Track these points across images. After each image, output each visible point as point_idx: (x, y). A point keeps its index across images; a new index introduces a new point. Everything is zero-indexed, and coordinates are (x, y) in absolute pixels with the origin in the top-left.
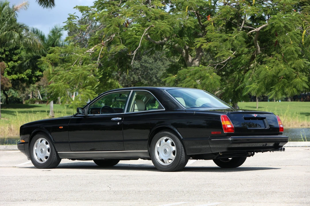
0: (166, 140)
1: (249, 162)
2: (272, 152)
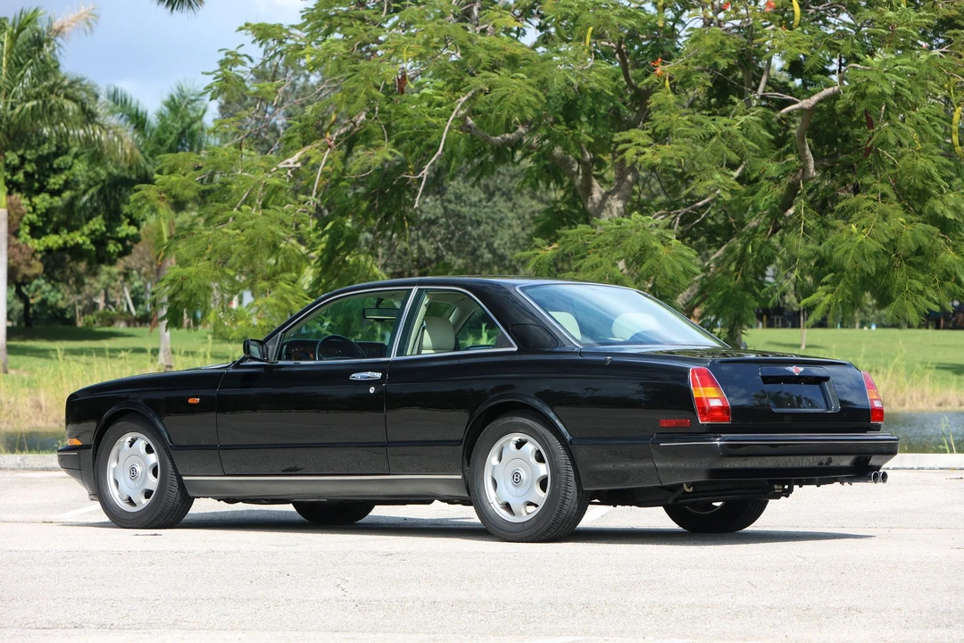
0: (520, 445)
1: (776, 514)
2: (846, 484)
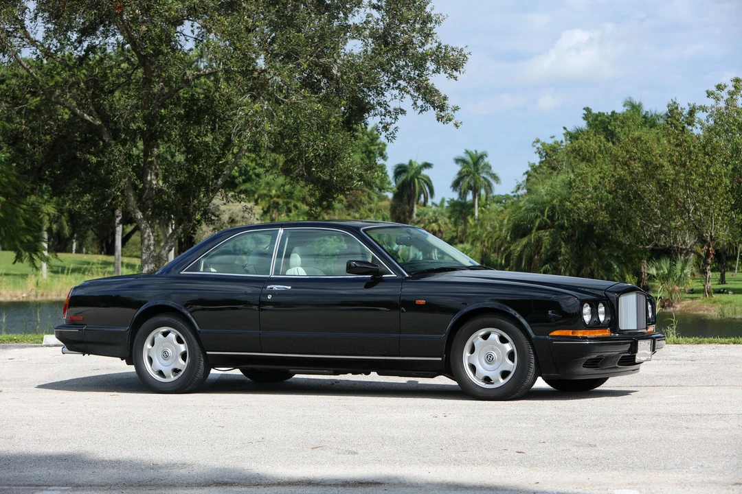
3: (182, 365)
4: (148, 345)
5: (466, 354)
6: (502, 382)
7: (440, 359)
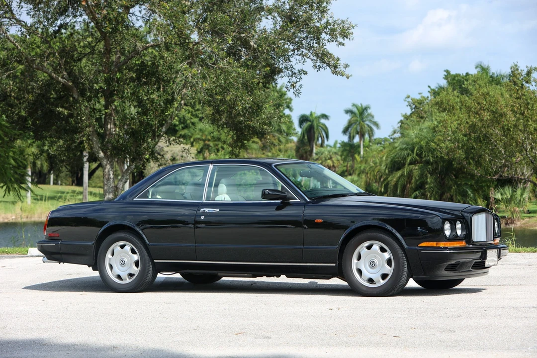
3: (136, 270)
4: (109, 255)
5: (354, 260)
6: (382, 282)
7: (334, 265)
